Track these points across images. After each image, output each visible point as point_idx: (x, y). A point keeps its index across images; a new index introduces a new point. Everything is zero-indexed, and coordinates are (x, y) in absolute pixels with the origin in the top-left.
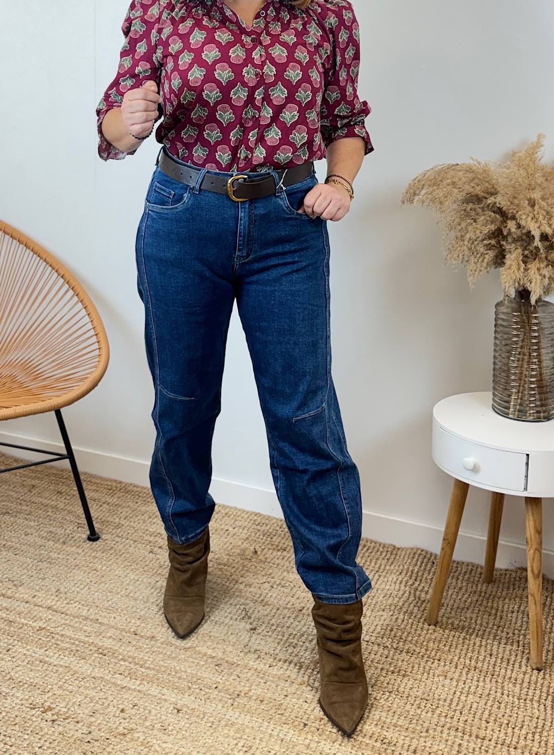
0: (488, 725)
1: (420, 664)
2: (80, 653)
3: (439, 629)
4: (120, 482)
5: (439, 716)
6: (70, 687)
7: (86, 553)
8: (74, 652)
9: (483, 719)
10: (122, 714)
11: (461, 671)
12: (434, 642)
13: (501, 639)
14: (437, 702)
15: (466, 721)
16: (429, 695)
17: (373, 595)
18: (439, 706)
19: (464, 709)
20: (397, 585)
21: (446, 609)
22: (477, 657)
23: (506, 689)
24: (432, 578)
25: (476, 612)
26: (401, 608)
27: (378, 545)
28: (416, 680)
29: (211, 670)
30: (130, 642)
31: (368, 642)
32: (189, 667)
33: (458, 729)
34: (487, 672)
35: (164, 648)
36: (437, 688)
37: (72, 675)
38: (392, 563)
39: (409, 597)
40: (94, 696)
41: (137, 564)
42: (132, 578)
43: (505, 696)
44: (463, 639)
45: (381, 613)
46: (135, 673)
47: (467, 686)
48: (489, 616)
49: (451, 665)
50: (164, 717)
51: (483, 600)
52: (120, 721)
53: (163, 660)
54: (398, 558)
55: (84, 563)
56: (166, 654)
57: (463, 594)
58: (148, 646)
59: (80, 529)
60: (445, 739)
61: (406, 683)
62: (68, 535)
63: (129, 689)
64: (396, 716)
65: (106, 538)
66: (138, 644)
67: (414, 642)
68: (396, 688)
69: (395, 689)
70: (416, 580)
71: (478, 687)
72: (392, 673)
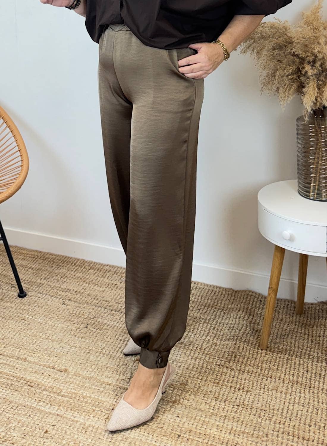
0: (310, 428)
1: (257, 381)
2: (13, 386)
3: (269, 352)
4: (40, 252)
5: (275, 423)
6: (7, 415)
7: (18, 307)
8: (10, 385)
9: (306, 424)
10: (46, 434)
11: (287, 385)
12: (266, 363)
13: (313, 358)
14: (272, 412)
15: (294, 426)
16: (266, 406)
17: (221, 328)
18: (274, 414)
19: (292, 416)
20: (237, 320)
21: (273, 337)
22: (298, 374)
23: (321, 398)
24: (261, 312)
25: (294, 337)
26: (241, 339)
27: (221, 289)
28: (256, 394)
29: (109, 395)
30: (50, 375)
31: (219, 365)
32: (93, 393)
33: (289, 433)
34: (306, 385)
35: (75, 379)
36: (271, 400)
37: (9, 405)
38: (232, 303)
39: (246, 329)
40: (25, 421)
41: (53, 314)
42: (50, 324)
43: (320, 404)
44: (287, 360)
45: (227, 342)
46: (54, 400)
47: (293, 398)
48: (303, 340)
49: (280, 381)
50: (76, 436)
51: (298, 328)
52: (44, 441)
53: (74, 389)
54: (236, 298)
55: (15, 314)
56: (76, 383)
57: (284, 324)
58: (63, 378)
59: (13, 288)
60: (281, 442)
61: (249, 397)
62: (5, 294)
63: (50, 413)
64: (244, 425)
65: (31, 295)
66: (56, 376)
67: (252, 365)
68: (243, 402)
69: (241, 403)
70: (250, 315)
71: (300, 398)
72: (239, 390)
